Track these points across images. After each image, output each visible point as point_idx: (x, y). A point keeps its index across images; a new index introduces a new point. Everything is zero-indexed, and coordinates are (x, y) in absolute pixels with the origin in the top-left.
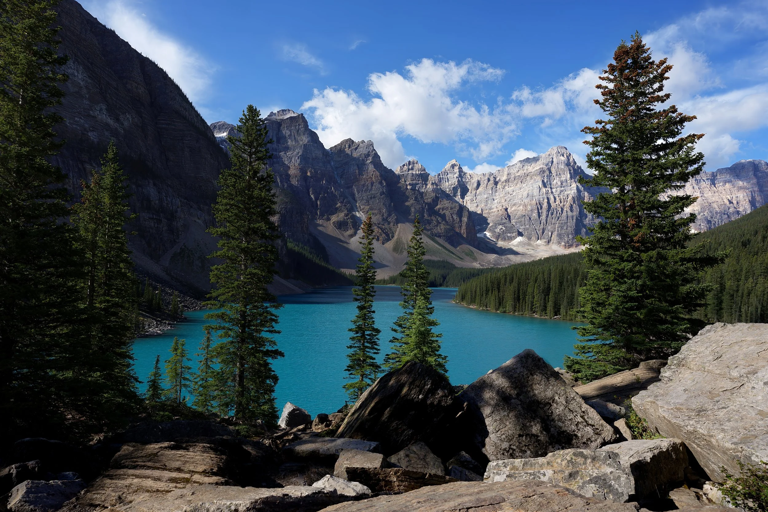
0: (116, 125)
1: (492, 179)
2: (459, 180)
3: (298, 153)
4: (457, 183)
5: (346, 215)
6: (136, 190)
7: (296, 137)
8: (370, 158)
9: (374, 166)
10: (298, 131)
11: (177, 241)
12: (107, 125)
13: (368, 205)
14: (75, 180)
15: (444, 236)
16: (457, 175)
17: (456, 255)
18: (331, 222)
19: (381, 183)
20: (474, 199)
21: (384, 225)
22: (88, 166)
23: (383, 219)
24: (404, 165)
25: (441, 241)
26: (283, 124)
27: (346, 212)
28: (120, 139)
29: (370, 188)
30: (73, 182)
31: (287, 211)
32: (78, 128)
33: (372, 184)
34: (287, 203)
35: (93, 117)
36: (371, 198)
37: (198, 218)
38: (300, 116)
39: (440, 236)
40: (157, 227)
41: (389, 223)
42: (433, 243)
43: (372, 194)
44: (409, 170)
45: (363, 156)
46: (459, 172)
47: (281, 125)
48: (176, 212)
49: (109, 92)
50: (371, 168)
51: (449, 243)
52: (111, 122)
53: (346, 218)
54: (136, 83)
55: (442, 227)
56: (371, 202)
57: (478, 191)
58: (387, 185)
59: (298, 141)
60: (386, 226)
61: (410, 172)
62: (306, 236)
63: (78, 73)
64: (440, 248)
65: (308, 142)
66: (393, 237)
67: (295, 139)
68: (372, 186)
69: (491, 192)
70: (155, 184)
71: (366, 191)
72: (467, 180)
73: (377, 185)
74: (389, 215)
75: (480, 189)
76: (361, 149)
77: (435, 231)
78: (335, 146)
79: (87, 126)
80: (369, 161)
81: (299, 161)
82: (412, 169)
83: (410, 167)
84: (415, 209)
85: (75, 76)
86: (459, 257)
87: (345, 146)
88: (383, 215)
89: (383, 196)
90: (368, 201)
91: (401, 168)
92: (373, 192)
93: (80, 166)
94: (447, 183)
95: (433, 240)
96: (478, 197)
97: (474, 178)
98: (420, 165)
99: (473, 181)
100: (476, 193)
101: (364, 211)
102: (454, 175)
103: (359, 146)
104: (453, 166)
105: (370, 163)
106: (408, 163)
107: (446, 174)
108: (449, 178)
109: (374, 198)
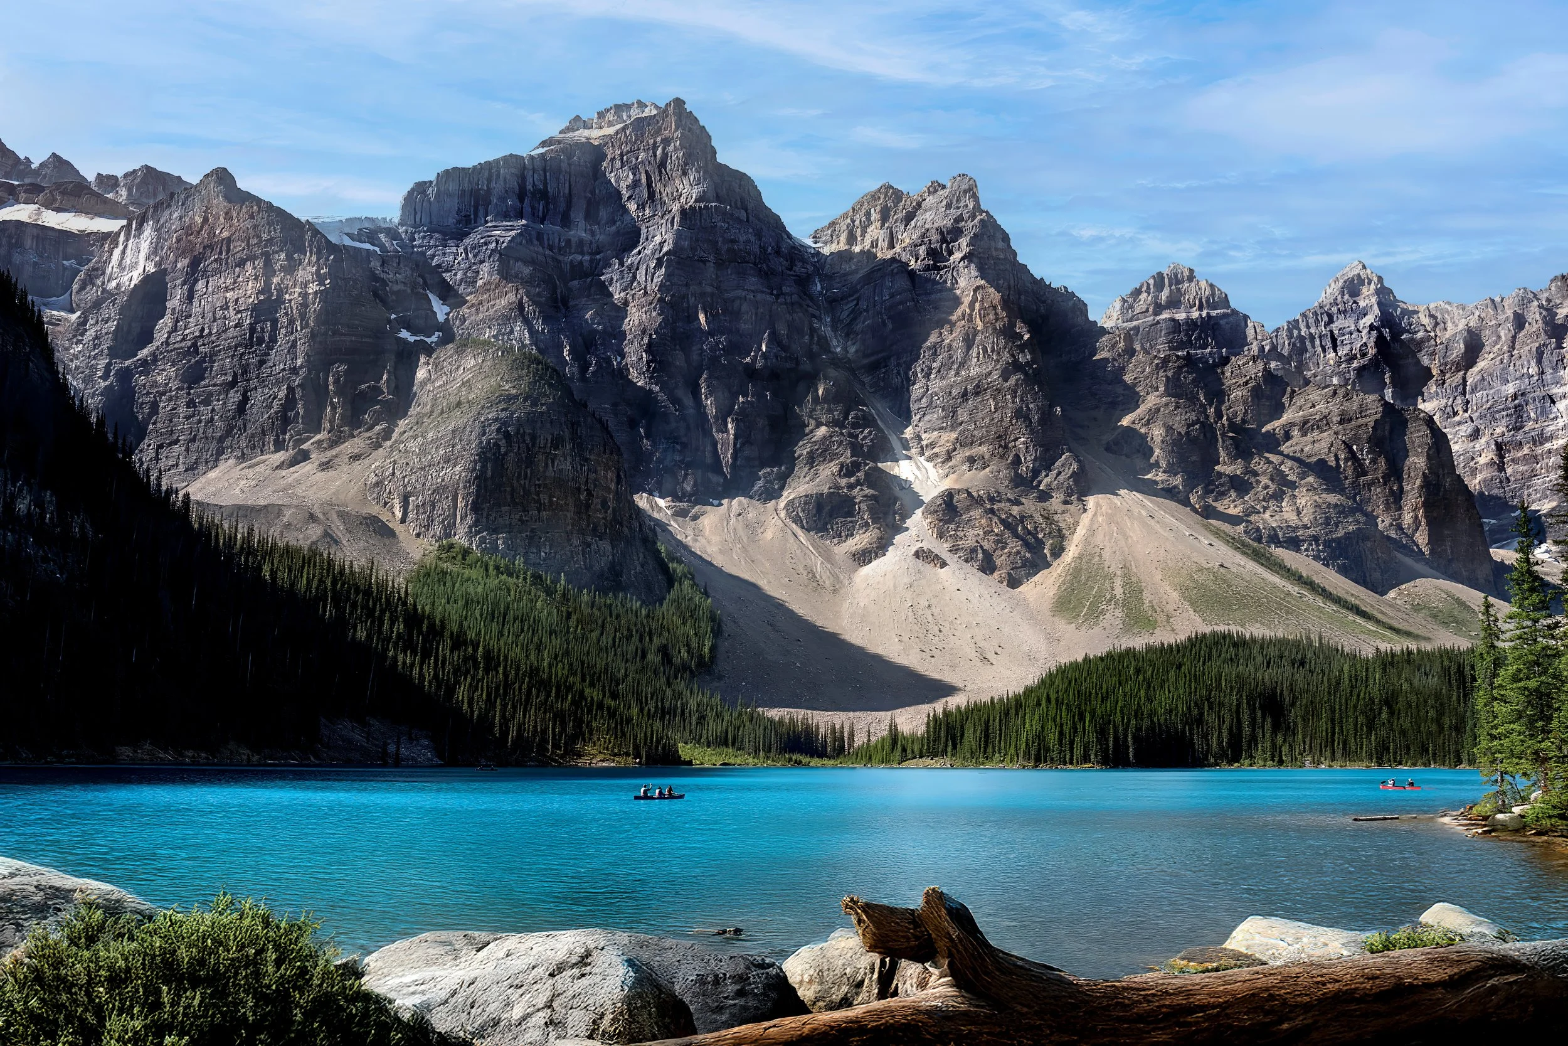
1: (1534, 315)
2: (1380, 337)
3: (662, 244)
4: (1372, 351)
5: (848, 471)
7: (657, 187)
8: (964, 242)
9: (981, 267)
10: (663, 163)
13: (953, 428)
15: (1316, 539)
16: (1372, 318)
17: (1378, 622)
18: (783, 502)
19: (1008, 333)
20: (1459, 408)
21: (1017, 503)
23: (1017, 480)
24: (1137, 292)
25: (1299, 561)
26: (609, 152)
27: (847, 457)
29: (960, 356)
31: (507, 435)
34: (510, 398)
36: (964, 395)
38: (671, 110)
39: (1294, 544)
41: (1044, 496)
42: (1260, 570)
43: (969, 379)
44: (1159, 308)
45: (935, 237)
46: (1379, 304)
50: (967, 277)
51: (1344, 571)
53: (843, 482)
55: (1304, 499)
56: (963, 415)
57: (1474, 373)
59: (663, 204)
60: (1030, 505)
61: (1165, 315)
64: (1294, 589)
66: (1058, 552)
67: (651, 193)
68: (969, 347)
69: (1533, 370)
72: (1420, 335)
74: (1046, 462)
75: (1483, 363)
76: (929, 216)
77: (1268, 519)
80: (958, 255)
81: (660, 274)
82: (1172, 303)
83: (1164, 295)
86: (1391, 628)
87: (868, 214)
88: (1017, 461)
89: (1012, 380)
90: (951, 412)
91: (1127, 304)
92: (973, 371)
94: (1331, 355)
95: (1258, 556)
96: (1475, 398)
97: (1449, 325)
98: (1203, 284)
99: (1448, 334)
100: (1465, 381)
101: (936, 455)
102: (1356, 323)
103: (919, 205)
104: (1353, 287)
105: (963, 259)
106: (1151, 282)
107: (1326, 318)
108: (1336, 332)
109: (977, 394)
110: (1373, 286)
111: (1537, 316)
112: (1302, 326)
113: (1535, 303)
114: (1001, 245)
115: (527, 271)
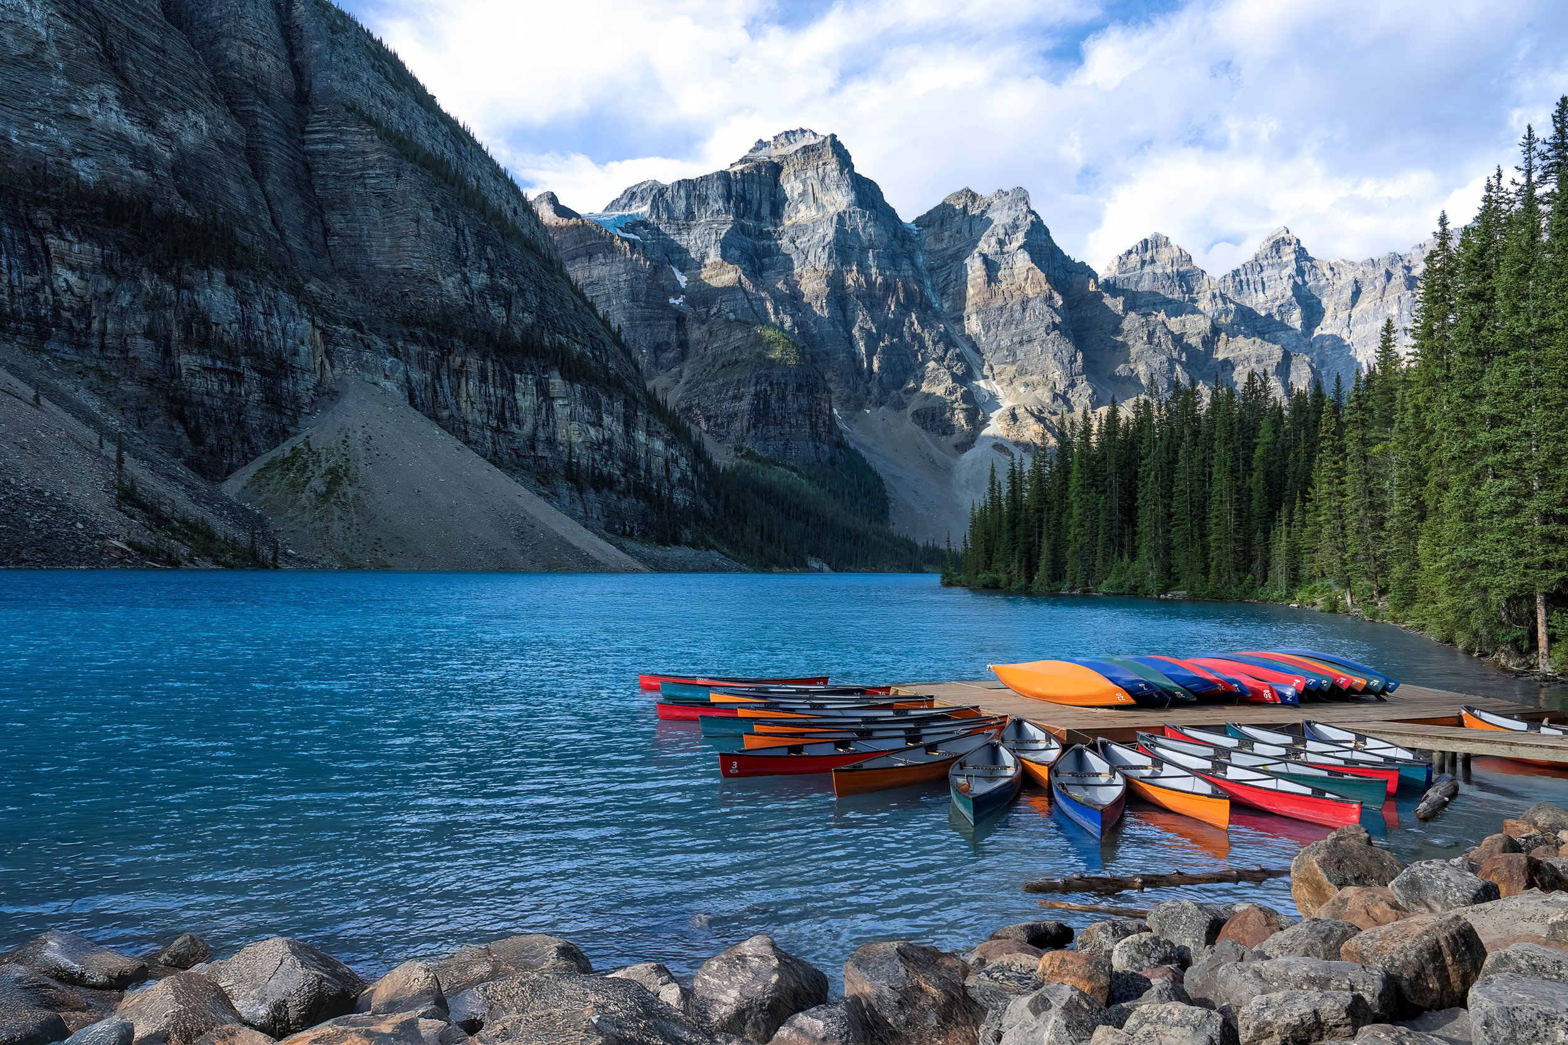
0: (148, 138)
1: (1398, 272)
2: (1295, 283)
3: (824, 237)
4: (1290, 293)
5: (952, 392)
6: (174, 299)
7: (819, 195)
8: (1020, 235)
9: (1031, 254)
10: (823, 178)
11: (292, 429)
12: (121, 137)
13: (1013, 363)
14: (15, 275)
16: (1291, 270)
18: (910, 411)
19: (1049, 300)
20: (1344, 336)
21: (1055, 413)
22: (53, 241)
23: (1055, 397)
24: (1130, 252)
26: (786, 167)
27: (950, 382)
28: (158, 172)
29: (1017, 315)
30: (10, 281)
32: (44, 148)
33: (1025, 303)
35: (80, 118)
36: (1021, 343)
37: (386, 376)
38: (829, 141)
40: (231, 393)
41: (1071, 408)
43: (1024, 332)
44: (1144, 264)
45: (1003, 231)
46: (1297, 260)
47: (782, 168)
48: (295, 353)
49: (134, 55)
50: (1023, 261)
52: (133, 131)
54: (251, 44)
56: (1020, 354)
57: (1356, 312)
58: (1069, 305)
59: (823, 206)
60: (1064, 414)
61: (1148, 269)
62: (826, 448)
63: (32, 6)
65: (849, 206)
67: (815, 200)
68: (1024, 309)
70: (230, 282)
71: (1008, 323)
72: (1323, 282)
73: (1038, 306)
75: (1363, 304)
76: (998, 214)
78: (929, 213)
79: (65, 142)
80: (1016, 245)
81: (824, 256)
82: (1153, 261)
83: (1148, 256)
84: (1148, 365)
85: (24, 15)
87: (954, 209)
88: (1054, 386)
89: (1052, 335)
90: (1012, 352)
91: (1122, 261)
92: (1027, 326)
93: (33, 240)
94: (1261, 294)
97: (1343, 275)
98: (1175, 249)
99: (1341, 283)
100: (1350, 316)
101: (1003, 380)
102: (1280, 272)
103: (989, 205)
104: (1277, 245)
105: (1019, 248)
106: (1140, 246)
107: (1259, 269)
108: (1265, 279)
109: (1030, 341)
110: (1293, 247)
111: (1401, 274)
112: (1242, 273)
113: (1401, 264)
114: (1044, 237)
115: (737, 253)
